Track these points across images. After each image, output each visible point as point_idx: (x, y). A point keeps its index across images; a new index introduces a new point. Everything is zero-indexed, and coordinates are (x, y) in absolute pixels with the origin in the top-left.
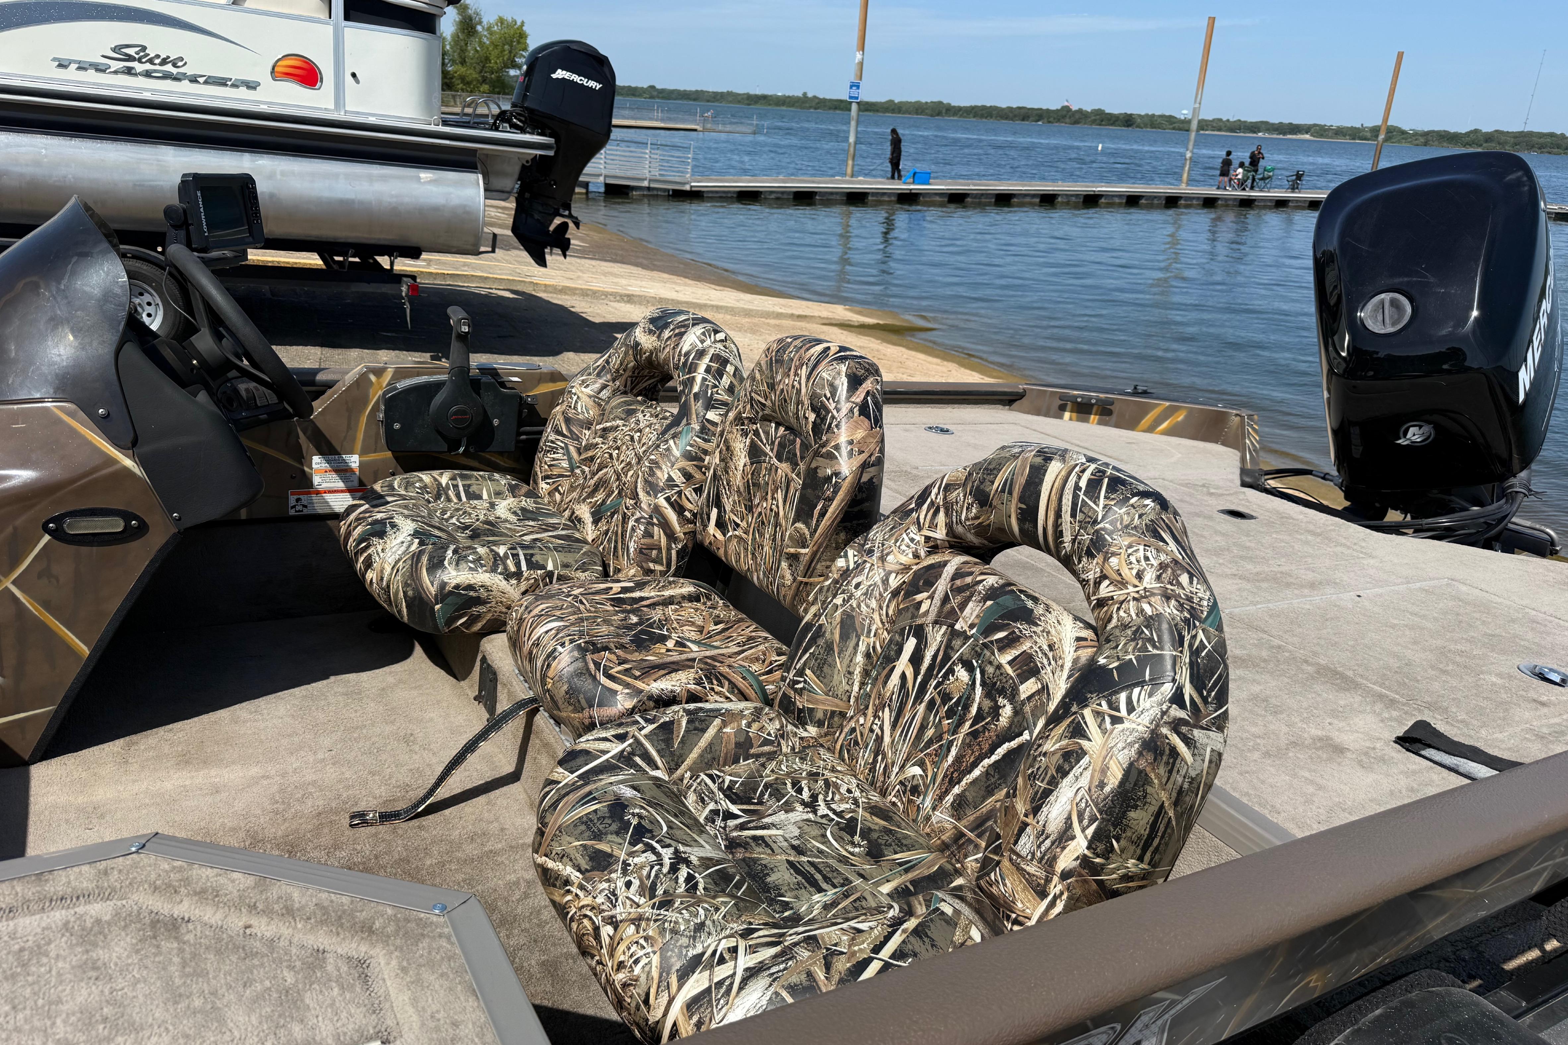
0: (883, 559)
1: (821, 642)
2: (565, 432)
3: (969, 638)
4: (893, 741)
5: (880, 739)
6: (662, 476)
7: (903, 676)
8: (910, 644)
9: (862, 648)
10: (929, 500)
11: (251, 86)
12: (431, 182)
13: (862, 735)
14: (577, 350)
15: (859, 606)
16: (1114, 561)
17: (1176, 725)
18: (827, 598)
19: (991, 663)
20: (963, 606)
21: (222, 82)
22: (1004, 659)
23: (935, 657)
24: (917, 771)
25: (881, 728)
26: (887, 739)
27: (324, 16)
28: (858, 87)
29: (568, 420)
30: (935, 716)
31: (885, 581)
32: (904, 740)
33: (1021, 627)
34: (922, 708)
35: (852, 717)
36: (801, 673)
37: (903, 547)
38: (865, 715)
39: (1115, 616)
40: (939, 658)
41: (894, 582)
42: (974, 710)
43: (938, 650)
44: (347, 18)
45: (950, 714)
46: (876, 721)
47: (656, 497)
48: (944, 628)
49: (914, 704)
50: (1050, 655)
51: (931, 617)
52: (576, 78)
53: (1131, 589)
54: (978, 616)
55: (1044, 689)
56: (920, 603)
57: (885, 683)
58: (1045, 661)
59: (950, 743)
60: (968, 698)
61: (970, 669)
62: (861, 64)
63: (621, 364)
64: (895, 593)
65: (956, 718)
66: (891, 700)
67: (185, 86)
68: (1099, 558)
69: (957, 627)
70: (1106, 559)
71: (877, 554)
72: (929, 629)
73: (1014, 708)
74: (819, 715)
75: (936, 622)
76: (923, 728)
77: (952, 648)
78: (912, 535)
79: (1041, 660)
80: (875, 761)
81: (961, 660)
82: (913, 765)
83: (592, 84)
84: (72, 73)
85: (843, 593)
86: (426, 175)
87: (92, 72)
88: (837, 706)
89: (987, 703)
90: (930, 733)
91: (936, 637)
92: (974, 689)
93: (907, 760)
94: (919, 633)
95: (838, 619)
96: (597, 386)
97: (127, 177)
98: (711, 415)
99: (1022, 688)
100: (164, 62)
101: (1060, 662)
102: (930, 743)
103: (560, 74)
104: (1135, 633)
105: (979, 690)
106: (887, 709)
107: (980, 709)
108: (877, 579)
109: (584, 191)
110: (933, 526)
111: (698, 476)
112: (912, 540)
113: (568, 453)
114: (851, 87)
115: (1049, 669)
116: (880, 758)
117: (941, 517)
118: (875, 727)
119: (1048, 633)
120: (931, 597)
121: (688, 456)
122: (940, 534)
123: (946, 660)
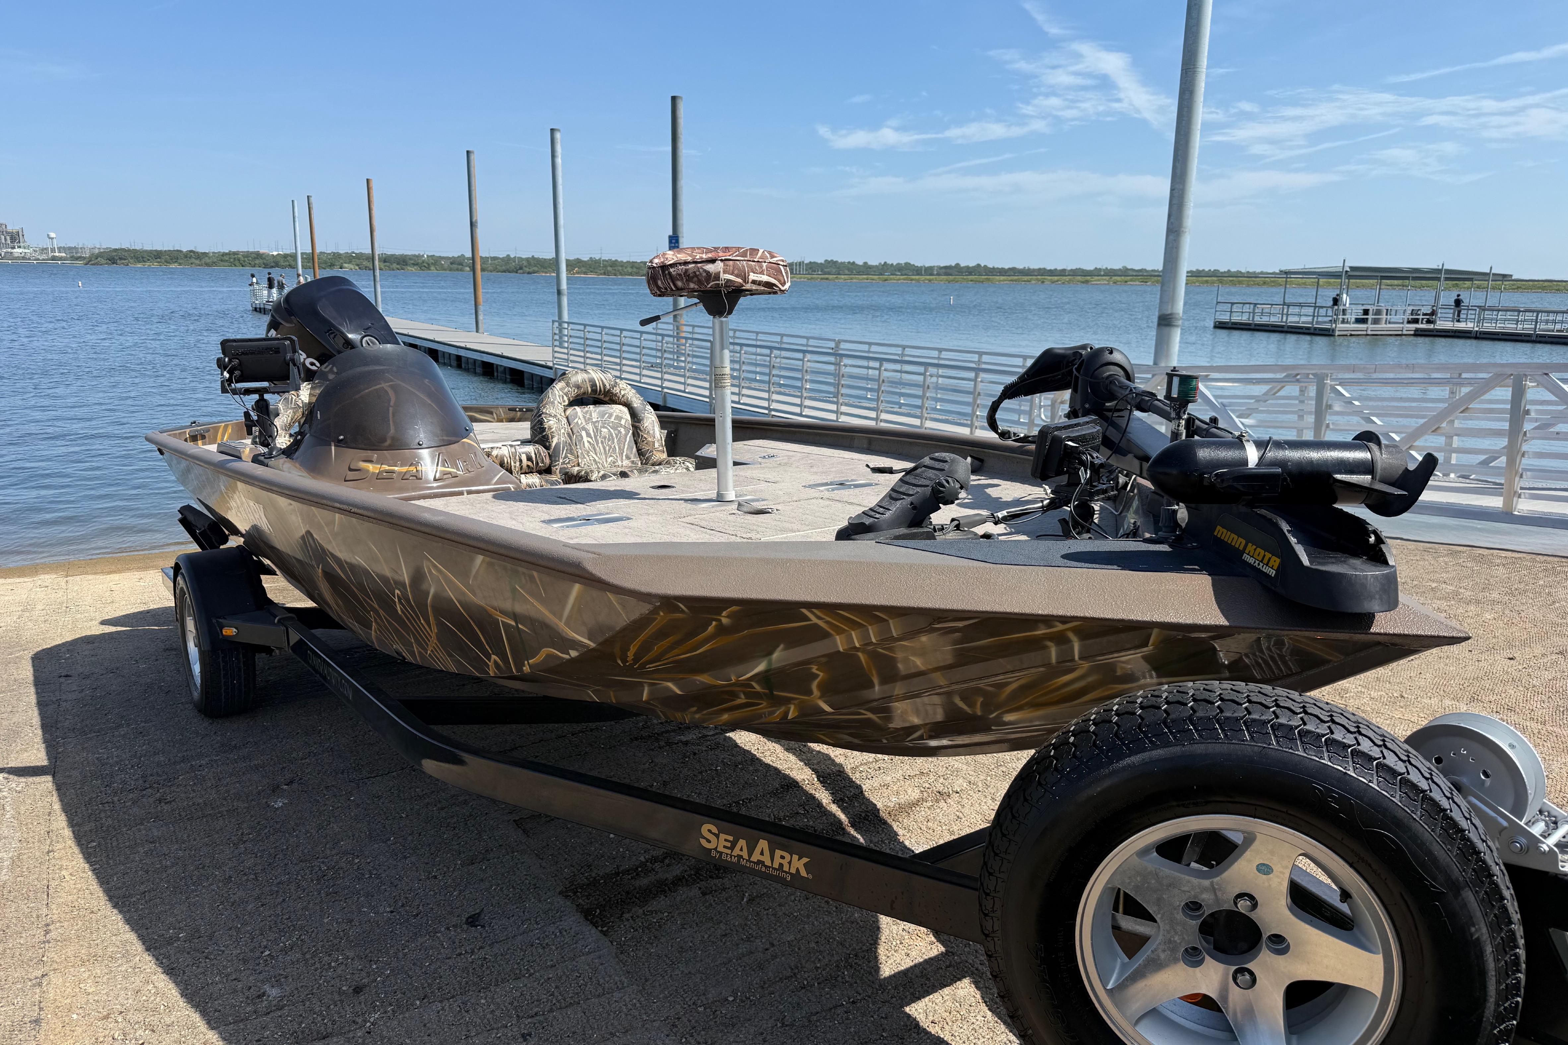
3: (599, 421)
5: (595, 460)
7: (588, 442)
8: (584, 433)
20: (591, 415)
22: (612, 420)
24: (611, 458)
26: (597, 459)
34: (600, 445)
45: (609, 441)
51: (584, 423)
55: (627, 420)
72: (586, 426)
76: (604, 449)
90: (607, 448)
91: (590, 427)
94: (584, 429)
123: (597, 430)
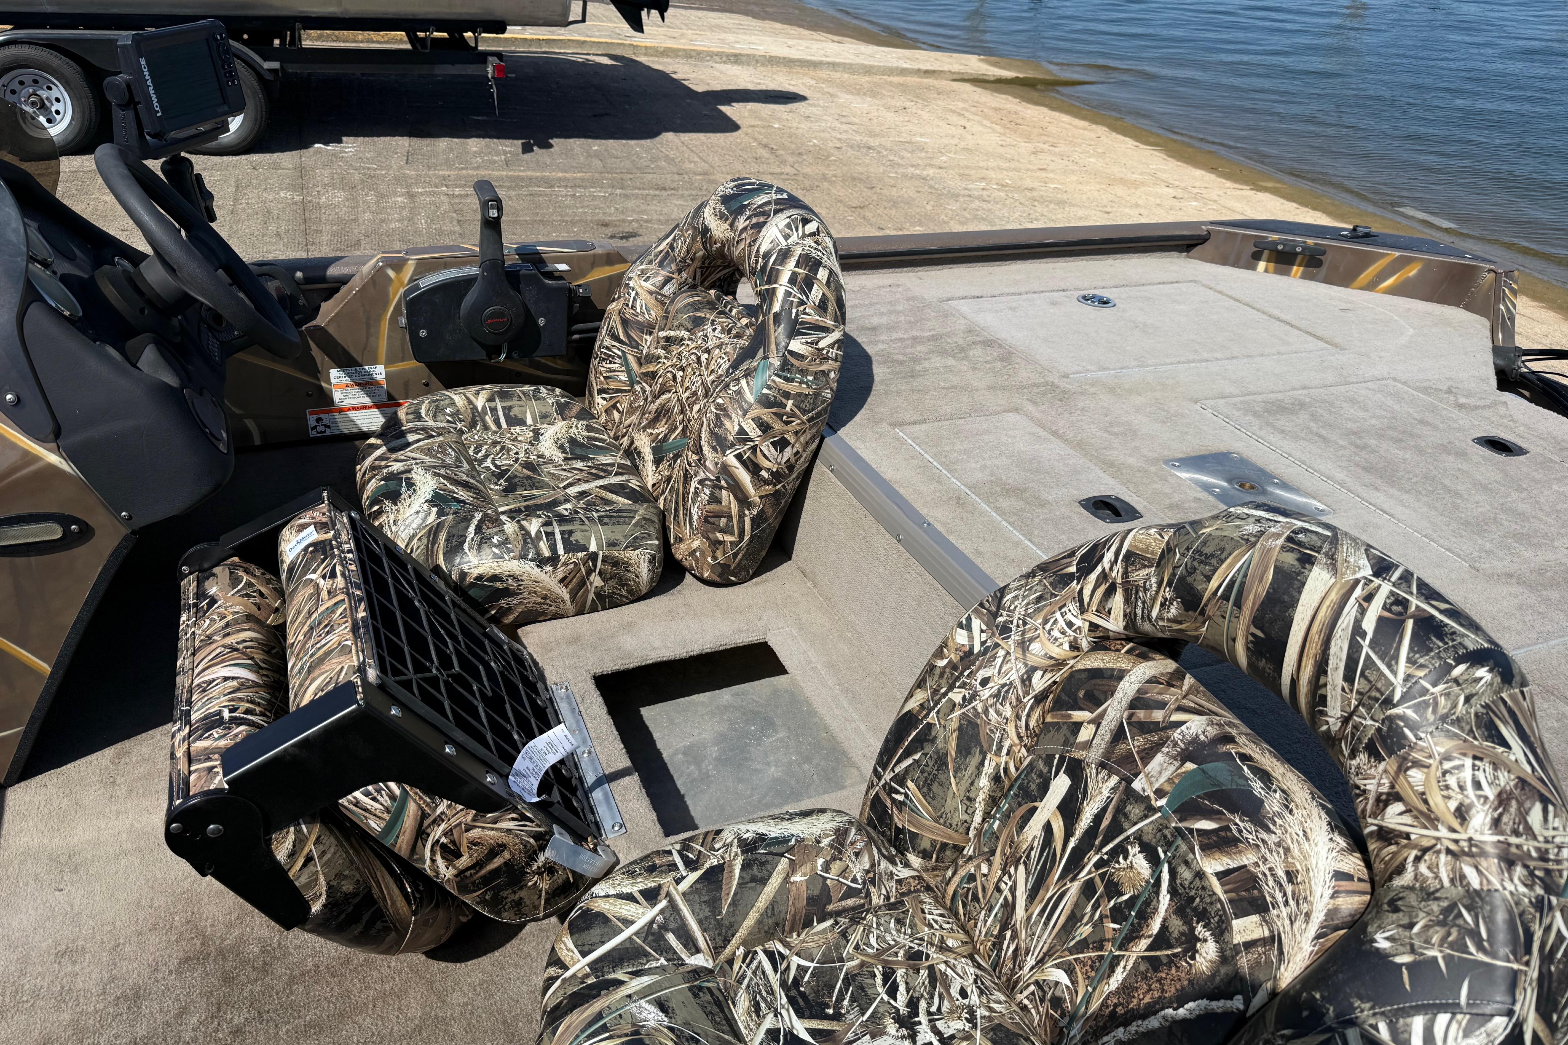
0: (1024, 645)
1: (930, 749)
2: (622, 337)
3: (1155, 810)
4: (1029, 918)
5: (1009, 907)
6: (731, 427)
7: (1048, 828)
8: (1061, 785)
9: (988, 769)
10: (1099, 569)
13: (984, 890)
14: (677, 129)
15: (986, 711)
16: (1416, 775)
18: (940, 687)
19: (1187, 863)
20: (1146, 755)
22: (1210, 865)
23: (1098, 818)
24: (1062, 977)
25: (1013, 890)
26: (1020, 911)
29: (625, 322)
30: (1095, 908)
31: (1026, 681)
32: (1046, 924)
33: (1239, 823)
34: (1074, 888)
35: (970, 858)
36: (900, 780)
37: (1056, 633)
38: (990, 864)
39: (1410, 868)
40: (1105, 823)
41: (1039, 682)
42: (1155, 926)
43: (1104, 810)
45: (1117, 915)
46: (1006, 878)
47: (724, 454)
48: (1114, 779)
49: (1062, 877)
50: (1289, 889)
51: (1094, 755)
53: (1443, 832)
54: (1170, 780)
55: (1273, 940)
56: (1078, 726)
57: (1021, 827)
58: (1279, 896)
59: (1115, 961)
60: (1147, 903)
61: (1154, 861)
63: (688, 252)
64: (1040, 699)
65: (1126, 925)
66: (1028, 857)
68: (1389, 764)
69: (1137, 785)
70: (1402, 769)
71: (1015, 637)
72: (1091, 771)
73: (1221, 951)
74: (925, 844)
75: (1102, 765)
76: (1074, 919)
77: (1126, 816)
78: (1069, 617)
79: (1269, 888)
80: (1001, 937)
81: (1139, 838)
82: (1057, 966)
85: (963, 686)
88: (950, 838)
89: (1177, 925)
90: (1084, 931)
91: (1102, 788)
92: (1157, 893)
93: (1048, 954)
94: (1076, 770)
95: (955, 724)
96: (660, 279)
98: (796, 345)
99: (1237, 924)
101: (1305, 907)
102: (1083, 946)
104: (1446, 911)
105: (1165, 899)
106: (1021, 868)
107: (1164, 928)
108: (1014, 676)
110: (1104, 610)
111: (778, 426)
112: (1070, 624)
113: (626, 363)
115: (1284, 912)
116: (1008, 934)
117: (1118, 601)
118: (1003, 886)
119: (1287, 850)
120: (1097, 723)
121: (765, 402)
122: (1115, 624)
123: (1116, 828)
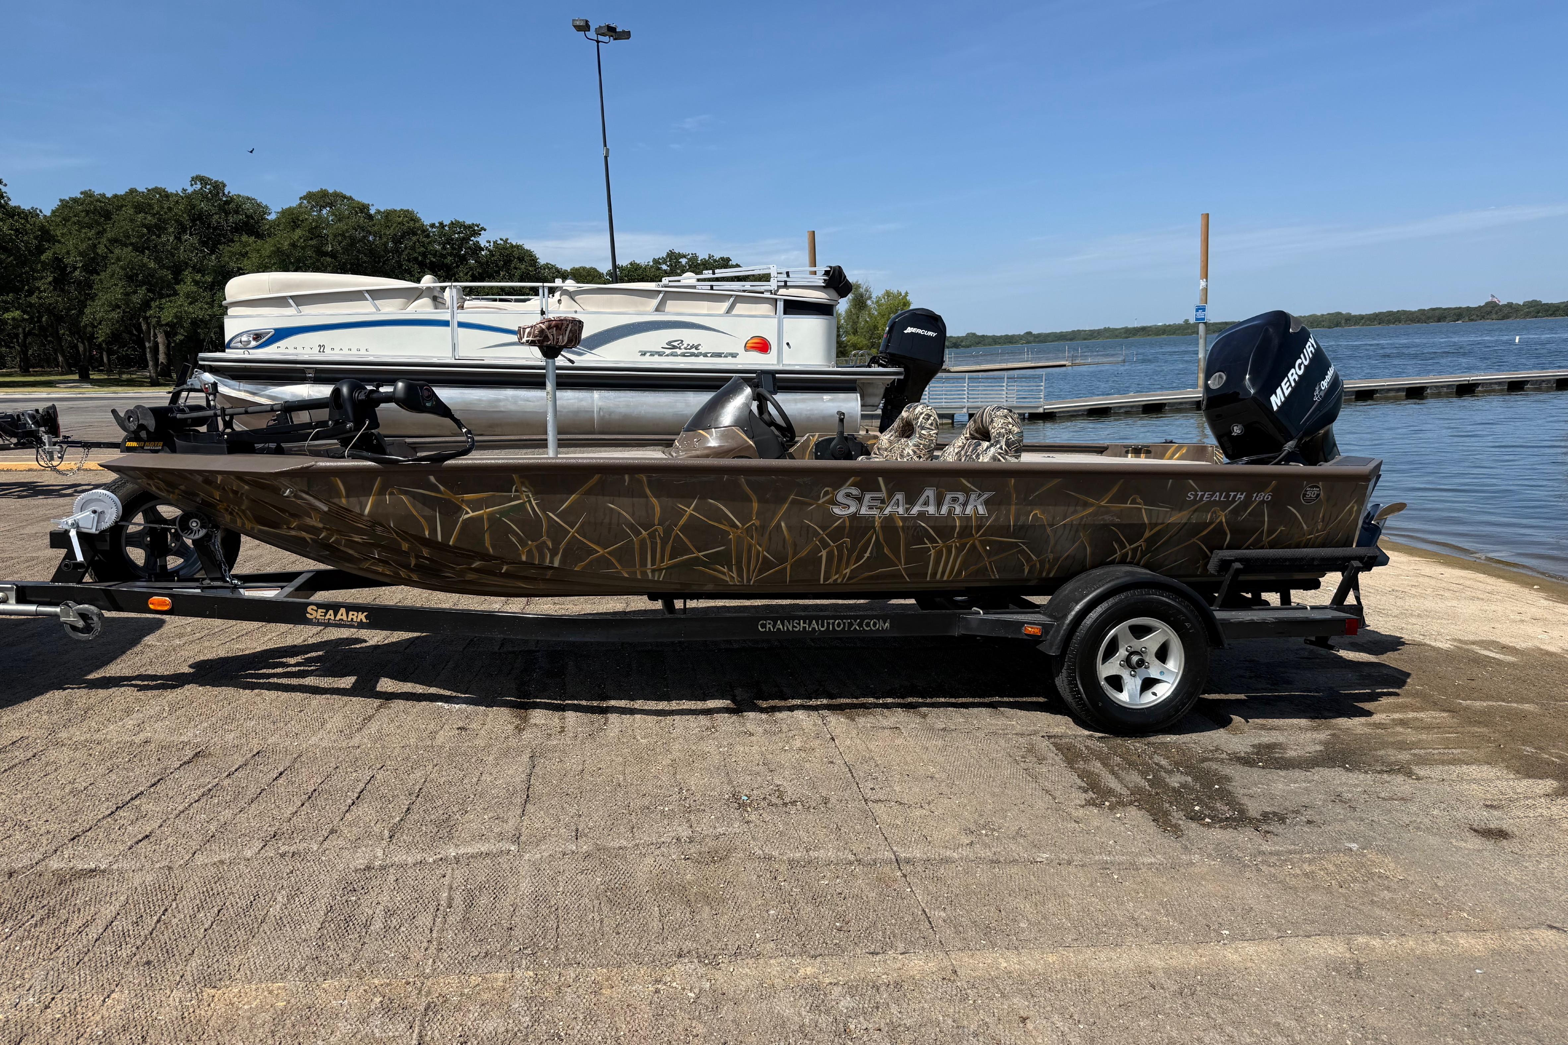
11: (734, 355)
12: (830, 400)
17: (1000, 454)
21: (719, 355)
27: (773, 314)
28: (1204, 310)
29: (879, 449)
44: (785, 313)
52: (920, 331)
62: (1206, 290)
67: (701, 359)
83: (930, 334)
84: (647, 358)
86: (827, 397)
87: (656, 356)
97: (670, 410)
98: (923, 432)
100: (692, 347)
103: (909, 330)
109: (950, 421)
114: (1197, 310)
121: (915, 445)
122: (968, 435)
